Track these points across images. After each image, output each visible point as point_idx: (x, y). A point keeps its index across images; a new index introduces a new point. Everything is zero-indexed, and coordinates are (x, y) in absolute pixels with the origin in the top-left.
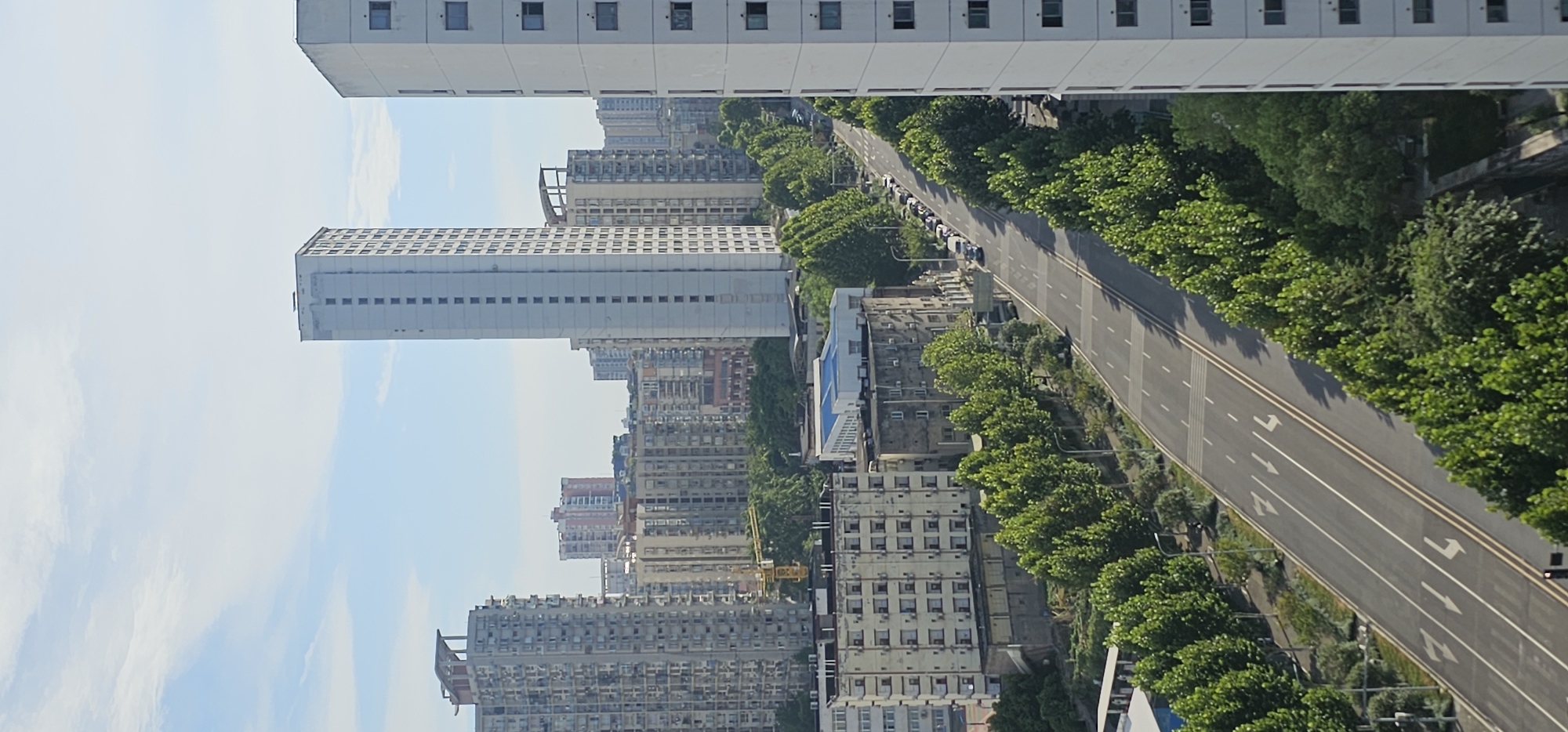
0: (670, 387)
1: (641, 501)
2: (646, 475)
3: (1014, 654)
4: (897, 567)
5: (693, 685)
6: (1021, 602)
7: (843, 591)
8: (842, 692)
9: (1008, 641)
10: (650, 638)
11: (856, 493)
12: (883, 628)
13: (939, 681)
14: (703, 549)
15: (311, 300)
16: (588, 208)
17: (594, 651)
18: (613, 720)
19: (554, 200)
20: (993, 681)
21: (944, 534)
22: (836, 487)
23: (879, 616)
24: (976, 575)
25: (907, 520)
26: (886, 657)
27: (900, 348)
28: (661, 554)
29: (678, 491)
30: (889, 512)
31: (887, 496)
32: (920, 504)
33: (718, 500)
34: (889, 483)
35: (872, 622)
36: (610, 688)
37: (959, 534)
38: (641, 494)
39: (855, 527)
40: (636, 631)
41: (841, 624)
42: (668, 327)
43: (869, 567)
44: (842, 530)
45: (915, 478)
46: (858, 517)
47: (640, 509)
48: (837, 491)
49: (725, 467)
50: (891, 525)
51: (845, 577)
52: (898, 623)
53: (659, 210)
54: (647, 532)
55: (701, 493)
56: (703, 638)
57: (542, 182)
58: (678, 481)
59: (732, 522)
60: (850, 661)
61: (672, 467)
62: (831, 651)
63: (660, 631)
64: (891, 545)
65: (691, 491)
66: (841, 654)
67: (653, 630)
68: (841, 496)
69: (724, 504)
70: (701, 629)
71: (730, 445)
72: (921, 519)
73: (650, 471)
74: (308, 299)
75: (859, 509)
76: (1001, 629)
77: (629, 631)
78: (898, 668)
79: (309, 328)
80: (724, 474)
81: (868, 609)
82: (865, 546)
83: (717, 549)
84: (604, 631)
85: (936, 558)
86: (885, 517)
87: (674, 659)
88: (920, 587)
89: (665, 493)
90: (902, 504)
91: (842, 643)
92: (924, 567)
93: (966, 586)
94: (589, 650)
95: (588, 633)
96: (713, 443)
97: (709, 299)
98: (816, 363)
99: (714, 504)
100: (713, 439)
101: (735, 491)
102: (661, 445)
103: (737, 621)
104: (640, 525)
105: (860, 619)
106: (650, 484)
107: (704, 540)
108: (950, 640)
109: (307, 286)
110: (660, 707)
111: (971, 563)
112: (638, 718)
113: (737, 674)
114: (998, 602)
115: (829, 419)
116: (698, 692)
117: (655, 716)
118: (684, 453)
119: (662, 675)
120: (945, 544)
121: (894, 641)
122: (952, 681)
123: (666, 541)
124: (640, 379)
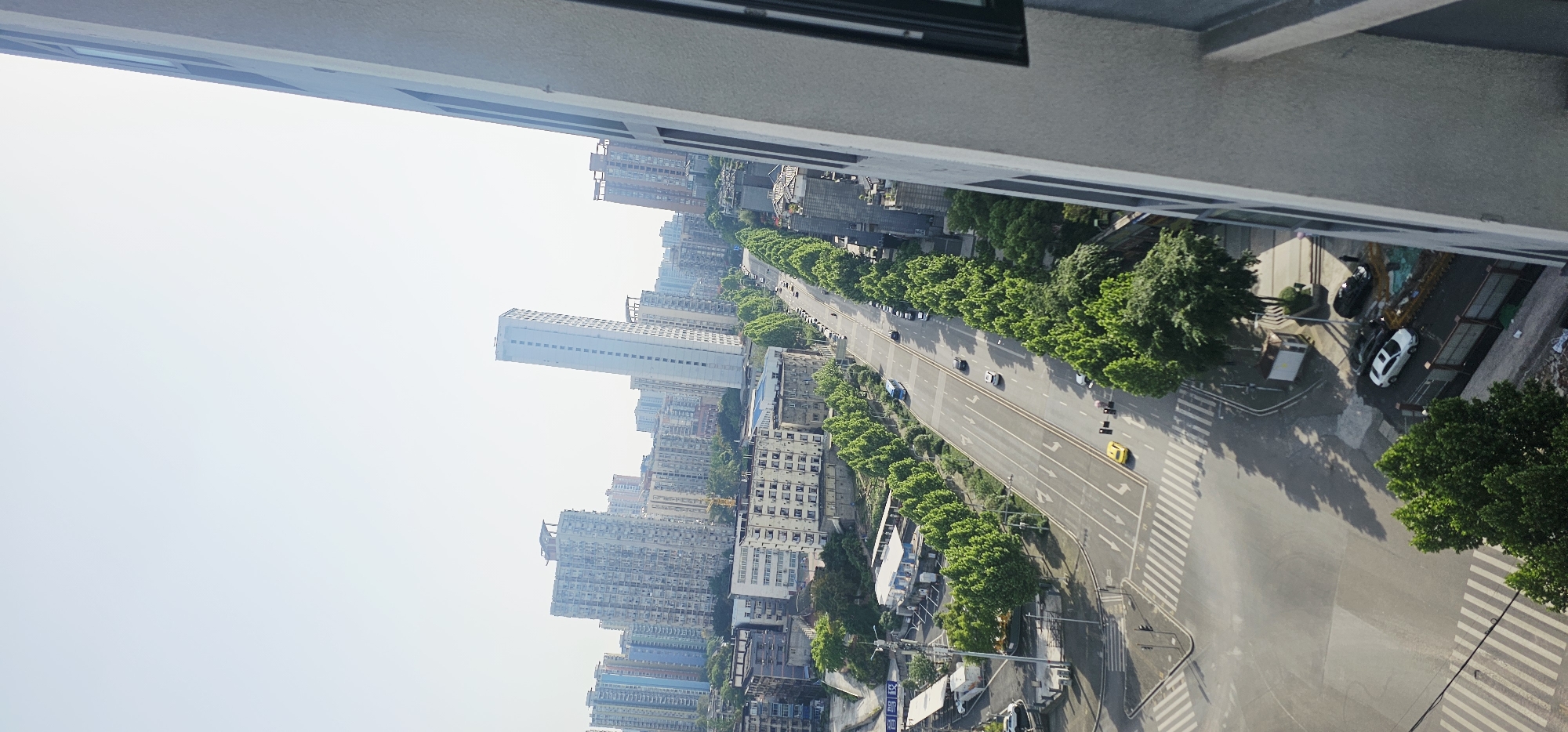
0: (675, 430)
1: (655, 473)
2: (659, 460)
3: (835, 523)
4: (783, 477)
5: (669, 562)
6: (840, 497)
7: (755, 485)
8: (748, 534)
9: (833, 515)
10: (651, 536)
11: (768, 438)
12: (772, 505)
13: (797, 535)
14: (683, 499)
16: (649, 319)
17: (621, 539)
18: (626, 576)
19: (632, 314)
20: (823, 538)
21: (808, 464)
22: (758, 434)
23: (771, 500)
24: (822, 486)
25: (791, 455)
26: (772, 520)
27: (797, 374)
28: (662, 500)
29: (674, 470)
30: (783, 449)
31: (783, 442)
32: (798, 448)
33: (693, 477)
34: (784, 436)
35: (768, 502)
36: (627, 559)
37: (816, 464)
38: (654, 470)
39: (765, 455)
40: (644, 532)
41: (752, 501)
42: (681, 376)
43: (769, 475)
44: (758, 456)
45: (797, 435)
46: (767, 450)
47: (654, 476)
48: (759, 436)
49: (699, 460)
50: (782, 456)
51: (757, 478)
52: (780, 504)
54: (655, 488)
55: (685, 472)
56: (677, 539)
57: (627, 304)
58: (674, 465)
59: (699, 488)
60: (754, 520)
61: (673, 458)
62: (745, 516)
63: (656, 533)
64: (782, 466)
65: (680, 471)
66: (750, 516)
67: (653, 532)
68: (760, 439)
69: (697, 479)
70: (677, 534)
71: (703, 450)
72: (798, 456)
73: (661, 458)
74: (503, 339)
75: (768, 447)
76: (830, 510)
77: (640, 531)
78: (777, 526)
79: (501, 354)
80: (698, 464)
81: (766, 495)
82: (769, 464)
84: (628, 530)
85: (803, 475)
86: (780, 452)
87: (662, 548)
88: (793, 488)
89: (668, 470)
90: (790, 447)
91: (752, 510)
92: (796, 478)
93: (815, 491)
94: (619, 539)
95: (619, 530)
96: (695, 448)
97: (703, 365)
98: (754, 391)
99: (691, 478)
100: (695, 446)
101: (703, 473)
102: (668, 446)
103: (696, 532)
104: (653, 484)
105: (762, 500)
106: (661, 465)
107: (684, 495)
108: (805, 515)
109: (503, 333)
110: (650, 573)
111: (819, 478)
112: (639, 577)
113: (692, 559)
114: (830, 497)
115: (757, 413)
116: (671, 567)
117: (647, 577)
118: (679, 451)
119: (654, 555)
120: (808, 469)
121: (777, 512)
122: (803, 536)
123: (665, 493)
124: (661, 423)
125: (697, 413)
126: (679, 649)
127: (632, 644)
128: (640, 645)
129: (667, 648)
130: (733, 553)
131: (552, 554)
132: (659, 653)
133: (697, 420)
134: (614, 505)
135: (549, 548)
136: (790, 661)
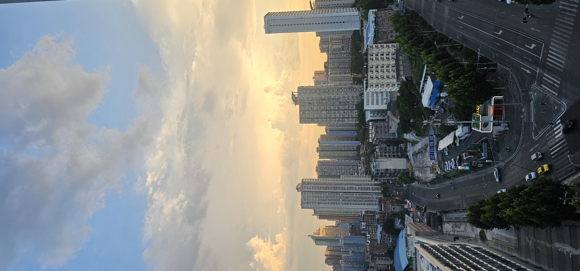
0: (335, 50)
1: (330, 68)
2: (331, 63)
3: (403, 78)
4: (381, 63)
6: (406, 68)
7: (369, 68)
8: (368, 87)
9: (402, 75)
10: (331, 92)
11: (373, 48)
12: (377, 75)
13: (388, 85)
14: (342, 77)
15: (267, 26)
16: (320, 7)
17: (321, 94)
18: (324, 107)
19: (313, 6)
20: (399, 85)
21: (390, 56)
23: (377, 72)
24: (397, 65)
25: (383, 54)
26: (378, 80)
28: (334, 78)
29: (337, 66)
30: (379, 52)
31: (379, 49)
32: (386, 50)
34: (379, 46)
35: (375, 73)
36: (323, 101)
37: (394, 56)
39: (372, 55)
40: (328, 91)
41: (369, 74)
42: (335, 28)
43: (375, 63)
44: (369, 56)
45: (385, 45)
47: (329, 70)
48: (369, 48)
49: (346, 61)
50: (379, 55)
51: (370, 65)
52: (380, 74)
53: (334, 7)
54: (331, 74)
55: (341, 67)
56: (341, 92)
58: (337, 64)
59: (347, 72)
60: (370, 81)
61: (336, 61)
62: (367, 80)
63: (333, 91)
64: (379, 59)
65: (339, 66)
67: (332, 91)
69: (346, 68)
70: (341, 90)
71: (347, 57)
72: (386, 53)
74: (267, 25)
75: (373, 52)
76: (402, 73)
77: (327, 91)
78: (380, 82)
79: (267, 31)
80: (346, 62)
81: (374, 71)
82: (374, 59)
83: (344, 77)
84: (323, 91)
85: (388, 61)
86: (378, 53)
87: (336, 96)
88: (385, 67)
89: (334, 67)
90: (382, 50)
91: (369, 78)
92: (386, 63)
93: (394, 67)
94: (320, 94)
95: (319, 91)
96: (344, 56)
97: (343, 22)
98: (365, 30)
99: (344, 68)
100: (344, 55)
101: (348, 66)
102: (333, 57)
103: (348, 89)
104: (329, 73)
105: (373, 73)
106: (331, 65)
107: (341, 75)
108: (391, 77)
109: (267, 23)
110: (333, 105)
111: (396, 61)
112: (329, 107)
113: (348, 99)
114: (401, 68)
115: (368, 38)
116: (340, 102)
117: (332, 107)
118: (338, 58)
119: (333, 99)
120: (390, 58)
121: (379, 77)
122: (391, 85)
123: (334, 75)
124: (329, 49)
125: (343, 42)
126: (347, 130)
127: (330, 131)
128: (332, 131)
129: (342, 131)
130: (363, 95)
131: (297, 103)
132: (340, 133)
133: (343, 45)
134: (316, 82)
135: (295, 100)
136: (390, 131)
